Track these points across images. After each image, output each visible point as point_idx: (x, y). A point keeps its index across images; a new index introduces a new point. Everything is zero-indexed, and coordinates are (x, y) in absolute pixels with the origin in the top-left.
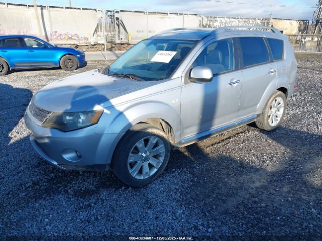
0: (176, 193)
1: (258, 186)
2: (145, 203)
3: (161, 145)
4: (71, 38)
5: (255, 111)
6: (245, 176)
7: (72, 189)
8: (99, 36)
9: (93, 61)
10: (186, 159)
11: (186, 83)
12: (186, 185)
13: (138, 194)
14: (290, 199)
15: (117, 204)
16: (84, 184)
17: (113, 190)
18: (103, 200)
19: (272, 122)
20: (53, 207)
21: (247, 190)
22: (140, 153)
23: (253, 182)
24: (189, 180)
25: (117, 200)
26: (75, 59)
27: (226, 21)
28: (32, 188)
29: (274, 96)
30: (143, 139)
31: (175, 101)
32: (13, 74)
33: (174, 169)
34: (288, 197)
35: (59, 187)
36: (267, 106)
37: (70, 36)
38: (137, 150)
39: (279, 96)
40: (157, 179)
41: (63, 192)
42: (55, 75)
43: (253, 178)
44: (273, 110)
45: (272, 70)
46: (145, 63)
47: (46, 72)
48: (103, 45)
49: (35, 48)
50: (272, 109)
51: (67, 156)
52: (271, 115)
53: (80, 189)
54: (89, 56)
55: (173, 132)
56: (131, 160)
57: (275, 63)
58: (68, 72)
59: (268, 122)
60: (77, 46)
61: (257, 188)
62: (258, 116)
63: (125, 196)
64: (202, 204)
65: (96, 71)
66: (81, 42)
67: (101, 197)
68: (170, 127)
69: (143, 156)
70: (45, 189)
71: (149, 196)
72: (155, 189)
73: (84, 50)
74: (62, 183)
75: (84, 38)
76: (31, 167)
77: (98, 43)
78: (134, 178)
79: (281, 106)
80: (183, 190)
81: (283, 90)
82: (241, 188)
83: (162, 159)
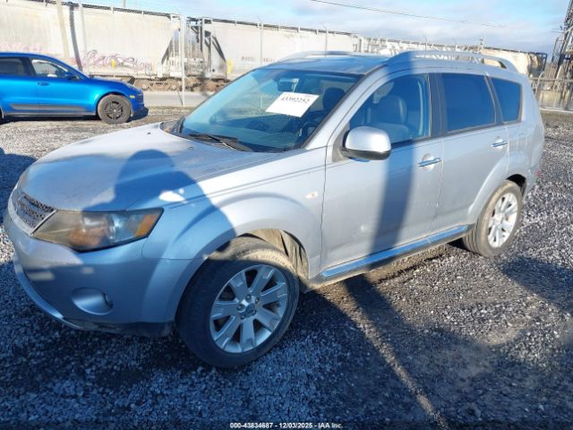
0: (307, 385)
1: (474, 374)
2: (243, 405)
3: (282, 284)
4: (122, 65)
5: (464, 218)
6: (448, 352)
7: (94, 368)
8: (173, 63)
9: (158, 108)
10: (329, 310)
11: (335, 160)
12: (328, 368)
13: (230, 384)
14: (541, 407)
15: (184, 406)
16: (119, 358)
17: (179, 373)
18: (157, 395)
19: (495, 240)
20: (49, 408)
21: (452, 383)
22: (237, 300)
23: (465, 365)
24: (336, 356)
25: (185, 397)
26: (126, 102)
27: (401, 48)
28: (10, 362)
29: (500, 191)
30: (243, 272)
31: (313, 195)
32: (7, 125)
33: (304, 332)
34: (536, 402)
35: (68, 362)
36: (488, 209)
37: (121, 61)
38: (230, 294)
39: (511, 190)
40: (269, 352)
41: (73, 374)
42: (87, 130)
43: (464, 356)
44: (498, 217)
45: (500, 141)
46: (254, 116)
47: (69, 123)
48: (180, 79)
49: (52, 79)
50: (496, 216)
51: (83, 303)
52: (494, 227)
53: (110, 367)
54: (152, 99)
55: (305, 256)
56: (216, 314)
57: (506, 127)
58: (112, 126)
59: (487, 241)
60: (132, 80)
61: (473, 380)
62: (470, 227)
63: (204, 386)
64: (362, 412)
65: (156, 127)
66: (140, 72)
67: (151, 389)
68: (301, 246)
69: (242, 306)
70: (38, 365)
71: (252, 389)
72: (264, 374)
73: (145, 87)
74: (74, 353)
75: (147, 66)
76: (16, 314)
77: (172, 75)
78: (223, 350)
79: (512, 210)
80: (322, 378)
81: (518, 179)
82: (440, 377)
83: (281, 312)
